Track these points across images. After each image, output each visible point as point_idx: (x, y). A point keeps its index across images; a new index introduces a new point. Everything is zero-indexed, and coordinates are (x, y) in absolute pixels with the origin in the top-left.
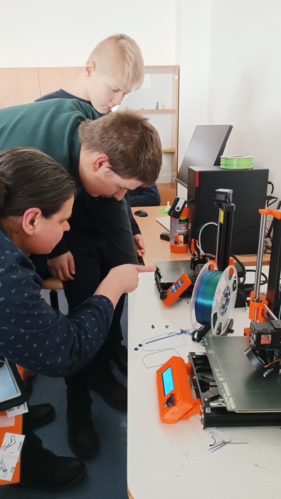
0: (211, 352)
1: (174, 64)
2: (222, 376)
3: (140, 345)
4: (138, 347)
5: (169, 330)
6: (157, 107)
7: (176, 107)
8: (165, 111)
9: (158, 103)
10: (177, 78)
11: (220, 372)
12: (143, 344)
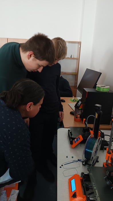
0: (91, 174)
1: (79, 41)
2: (95, 186)
3: (62, 165)
4: (61, 166)
5: (73, 159)
6: (71, 57)
7: (78, 57)
8: (74, 59)
9: (71, 55)
10: (80, 46)
11: (94, 184)
12: (63, 165)
